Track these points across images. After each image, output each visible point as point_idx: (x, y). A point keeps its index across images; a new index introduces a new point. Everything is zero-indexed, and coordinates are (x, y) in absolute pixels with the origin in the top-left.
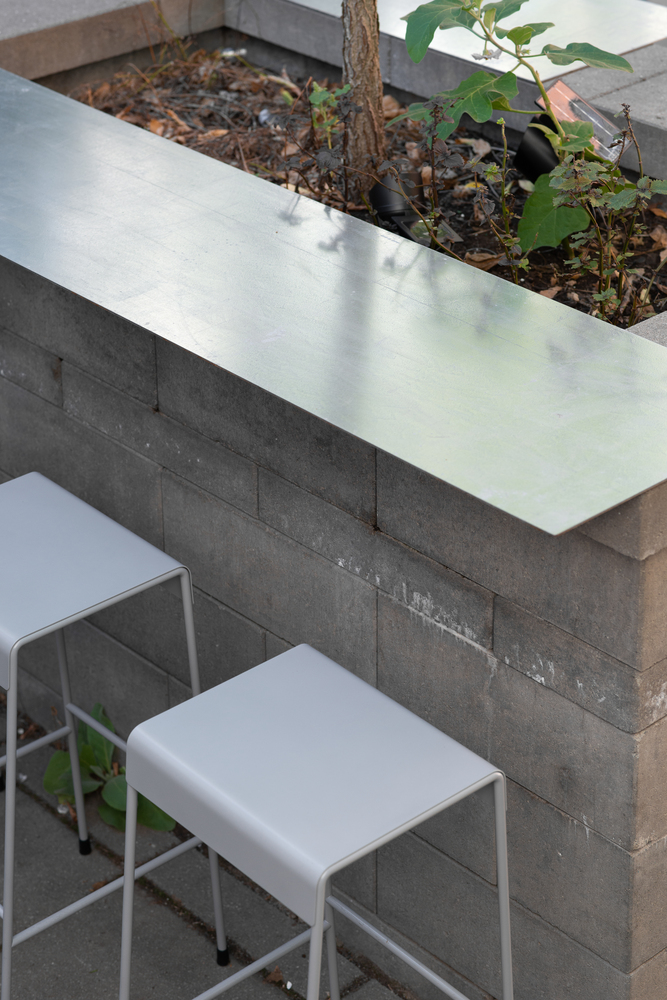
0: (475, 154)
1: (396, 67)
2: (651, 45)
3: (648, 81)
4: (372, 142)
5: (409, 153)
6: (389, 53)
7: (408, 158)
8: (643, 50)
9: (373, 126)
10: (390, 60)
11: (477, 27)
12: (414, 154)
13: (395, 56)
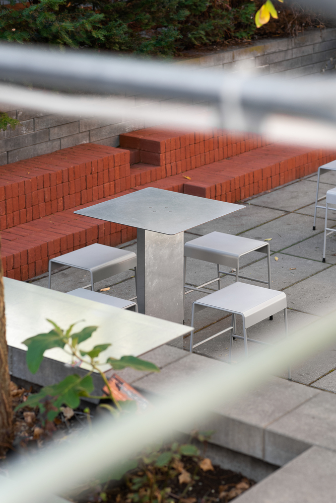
0: (65, 417)
1: (15, 365)
2: (162, 345)
3: (164, 369)
4: (5, 417)
5: (26, 419)
6: (11, 357)
7: (25, 422)
8: (158, 349)
9: (5, 408)
10: (12, 361)
11: (67, 347)
12: (29, 419)
13: (15, 359)
